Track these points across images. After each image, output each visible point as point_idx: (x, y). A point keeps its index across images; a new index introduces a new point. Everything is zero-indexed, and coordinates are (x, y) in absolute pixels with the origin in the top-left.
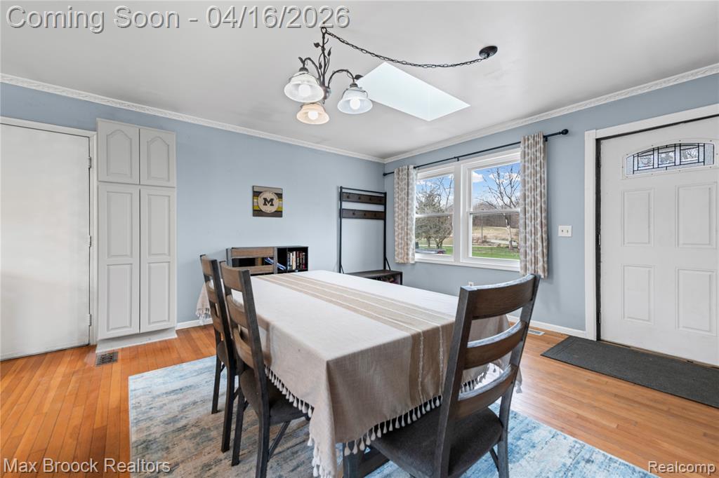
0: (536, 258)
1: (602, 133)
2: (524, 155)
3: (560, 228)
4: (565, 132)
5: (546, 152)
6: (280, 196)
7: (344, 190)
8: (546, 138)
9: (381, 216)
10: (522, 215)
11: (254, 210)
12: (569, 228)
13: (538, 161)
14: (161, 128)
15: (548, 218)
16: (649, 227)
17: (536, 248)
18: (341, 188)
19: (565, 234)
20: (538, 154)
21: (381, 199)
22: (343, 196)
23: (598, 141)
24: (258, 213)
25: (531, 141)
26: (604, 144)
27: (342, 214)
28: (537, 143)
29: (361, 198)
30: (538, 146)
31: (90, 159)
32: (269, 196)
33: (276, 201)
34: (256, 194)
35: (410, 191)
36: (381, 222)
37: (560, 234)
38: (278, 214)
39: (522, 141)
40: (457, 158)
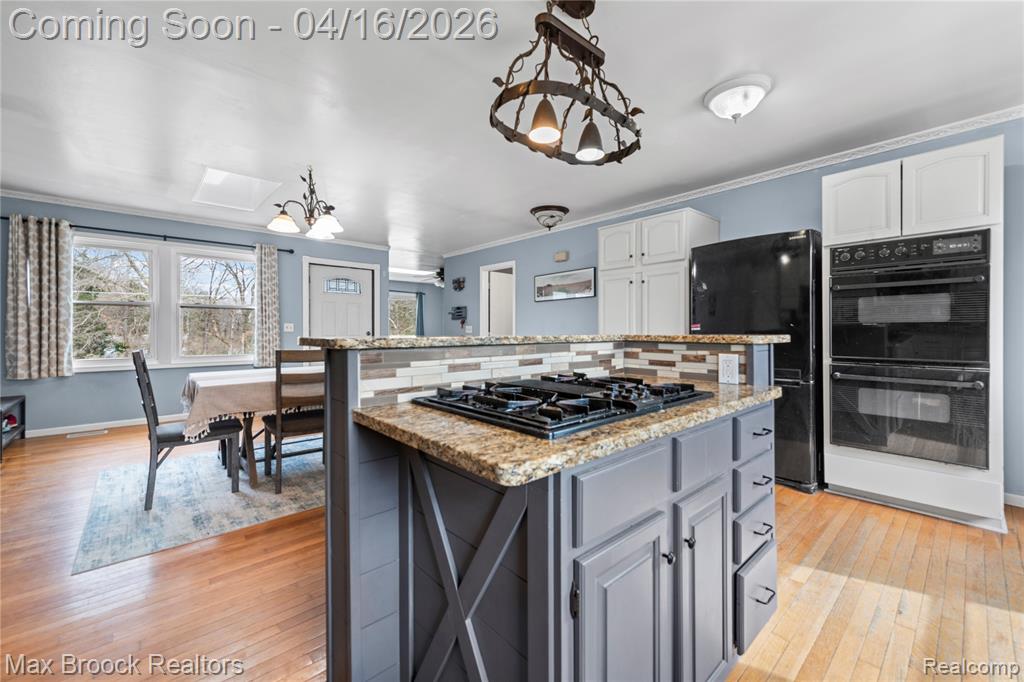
1: (313, 260)
2: (260, 260)
3: (286, 324)
4: (292, 252)
5: (279, 263)
8: (279, 251)
12: (292, 325)
13: (273, 270)
15: (280, 317)
19: (289, 330)
20: (273, 263)
23: (310, 265)
25: (267, 250)
26: (314, 268)
28: (273, 254)
30: (273, 257)
37: (286, 329)
39: (258, 246)
40: (165, 238)
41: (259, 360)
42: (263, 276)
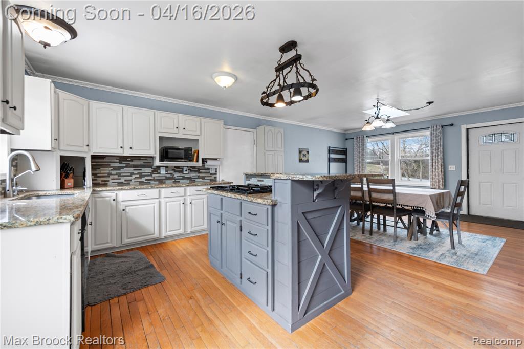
0: (439, 180)
1: (469, 126)
2: (432, 134)
3: (450, 166)
4: (452, 125)
5: (443, 133)
6: (308, 152)
7: (331, 148)
8: (442, 127)
9: (344, 161)
10: (430, 161)
11: (299, 160)
12: (454, 167)
13: (439, 137)
14: (272, 126)
15: (444, 162)
16: (491, 166)
17: (438, 176)
18: (330, 147)
19: (452, 169)
20: (439, 134)
21: (344, 152)
22: (330, 151)
23: (467, 130)
24: (301, 161)
25: (435, 128)
26: (470, 131)
27: (330, 160)
28: (439, 129)
29: (337, 152)
30: (439, 131)
31: (254, 141)
32: (304, 152)
33: (307, 155)
34: (300, 152)
35: (364, 148)
36: (345, 164)
37: (450, 169)
38: (307, 161)
39: (430, 127)
40: (393, 133)
41: (431, 185)
42: (433, 142)
